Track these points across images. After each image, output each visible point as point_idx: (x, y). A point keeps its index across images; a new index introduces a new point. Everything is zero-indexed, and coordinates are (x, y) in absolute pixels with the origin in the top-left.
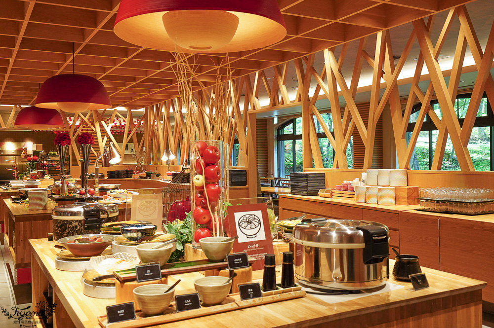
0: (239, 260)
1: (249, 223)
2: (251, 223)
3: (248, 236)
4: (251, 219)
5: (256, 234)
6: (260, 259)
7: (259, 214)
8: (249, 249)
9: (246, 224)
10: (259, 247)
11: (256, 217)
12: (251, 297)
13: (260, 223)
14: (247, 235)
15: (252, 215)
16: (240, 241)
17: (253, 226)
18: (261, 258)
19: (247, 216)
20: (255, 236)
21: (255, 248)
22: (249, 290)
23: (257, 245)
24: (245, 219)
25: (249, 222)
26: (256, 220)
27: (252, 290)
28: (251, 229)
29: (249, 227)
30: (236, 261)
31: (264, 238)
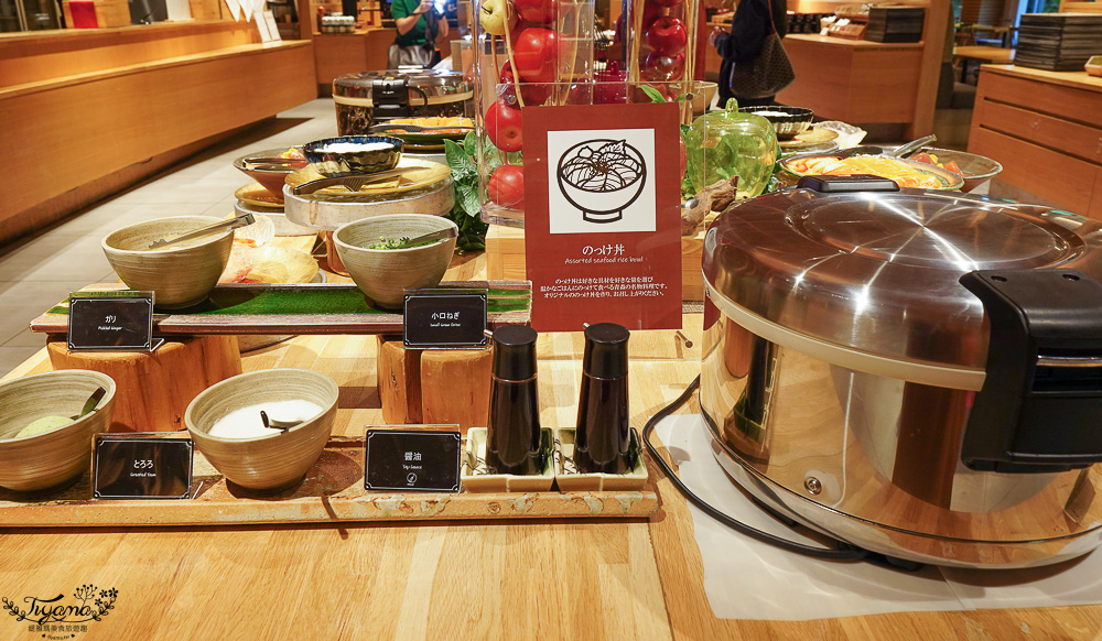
0: (450, 316)
1: (598, 169)
2: (605, 171)
3: (588, 215)
4: (611, 156)
5: (620, 210)
6: (623, 294)
7: (643, 140)
8: (586, 257)
9: (586, 173)
10: (625, 255)
11: (629, 151)
12: (411, 482)
13: (644, 172)
14: (585, 211)
15: (617, 142)
16: (557, 227)
17: (613, 180)
18: (628, 291)
19: (595, 146)
20: (617, 215)
21: (611, 256)
22: (408, 456)
23: (620, 249)
24: (586, 153)
25: (601, 168)
26: (629, 162)
27: (418, 457)
28: (603, 189)
29: (598, 181)
30: (438, 320)
31: (650, 225)
